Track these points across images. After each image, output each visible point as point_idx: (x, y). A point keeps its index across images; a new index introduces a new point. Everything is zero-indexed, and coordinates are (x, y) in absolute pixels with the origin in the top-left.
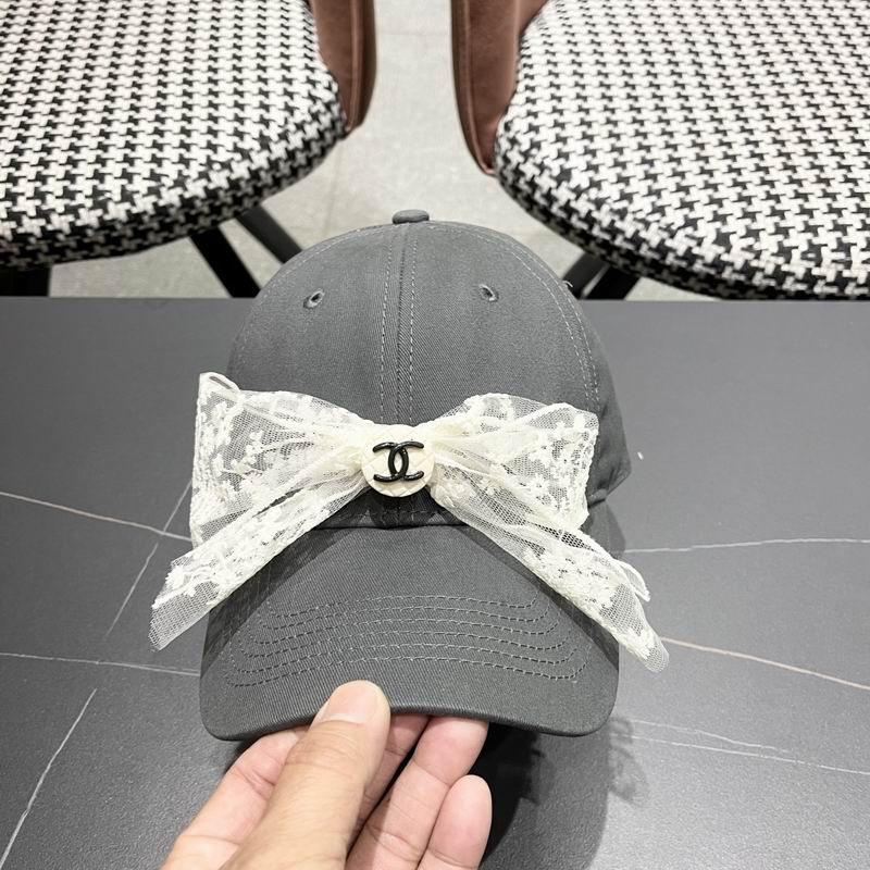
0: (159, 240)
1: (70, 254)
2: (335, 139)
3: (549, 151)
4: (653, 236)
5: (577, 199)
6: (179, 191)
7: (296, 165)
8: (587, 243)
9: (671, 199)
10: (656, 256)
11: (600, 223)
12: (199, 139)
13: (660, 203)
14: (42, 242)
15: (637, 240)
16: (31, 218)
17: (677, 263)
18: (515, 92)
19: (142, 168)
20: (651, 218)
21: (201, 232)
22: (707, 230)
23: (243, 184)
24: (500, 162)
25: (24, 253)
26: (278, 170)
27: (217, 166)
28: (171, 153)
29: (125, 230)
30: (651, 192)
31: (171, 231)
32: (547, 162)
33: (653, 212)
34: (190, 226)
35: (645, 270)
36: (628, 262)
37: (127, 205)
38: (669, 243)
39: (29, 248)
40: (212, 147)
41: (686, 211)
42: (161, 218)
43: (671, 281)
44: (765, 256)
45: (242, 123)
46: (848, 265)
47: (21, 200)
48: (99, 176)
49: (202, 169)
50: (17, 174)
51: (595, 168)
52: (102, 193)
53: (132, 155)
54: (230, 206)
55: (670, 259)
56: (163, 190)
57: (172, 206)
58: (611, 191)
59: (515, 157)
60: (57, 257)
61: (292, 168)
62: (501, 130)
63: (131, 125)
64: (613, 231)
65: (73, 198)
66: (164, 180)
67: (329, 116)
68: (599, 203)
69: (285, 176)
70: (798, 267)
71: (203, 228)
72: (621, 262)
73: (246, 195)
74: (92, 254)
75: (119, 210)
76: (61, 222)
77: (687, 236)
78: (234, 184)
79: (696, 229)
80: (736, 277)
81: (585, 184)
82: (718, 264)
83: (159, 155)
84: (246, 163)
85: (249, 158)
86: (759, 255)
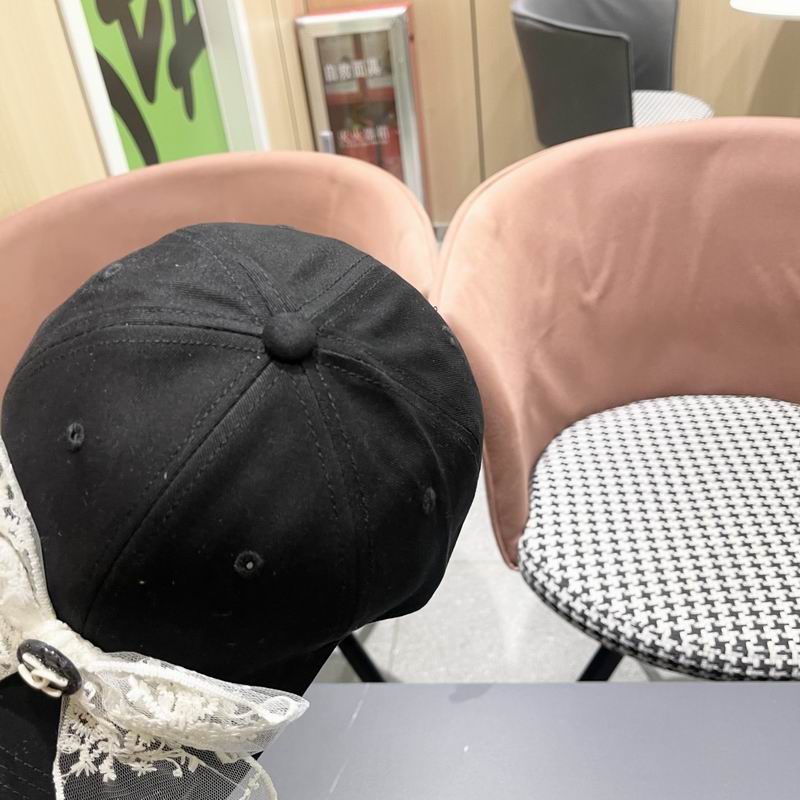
3: (553, 565)
5: (574, 600)
9: (638, 603)
10: (632, 644)
11: (590, 618)
13: (630, 606)
17: (646, 650)
18: (529, 518)
20: (625, 618)
22: (664, 628)
24: (521, 566)
30: (624, 598)
32: (552, 573)
33: (626, 613)
35: (626, 652)
36: (613, 646)
38: (639, 636)
41: (649, 613)
44: (706, 648)
46: (768, 655)
51: (585, 578)
55: (641, 647)
58: (596, 596)
59: (531, 566)
64: (600, 625)
68: (589, 605)
70: (731, 656)
72: (609, 645)
77: (651, 632)
79: (656, 627)
80: (689, 662)
81: (579, 590)
82: (674, 652)
86: (702, 647)
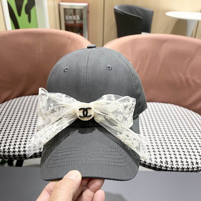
70: (164, 165)
86: (157, 162)
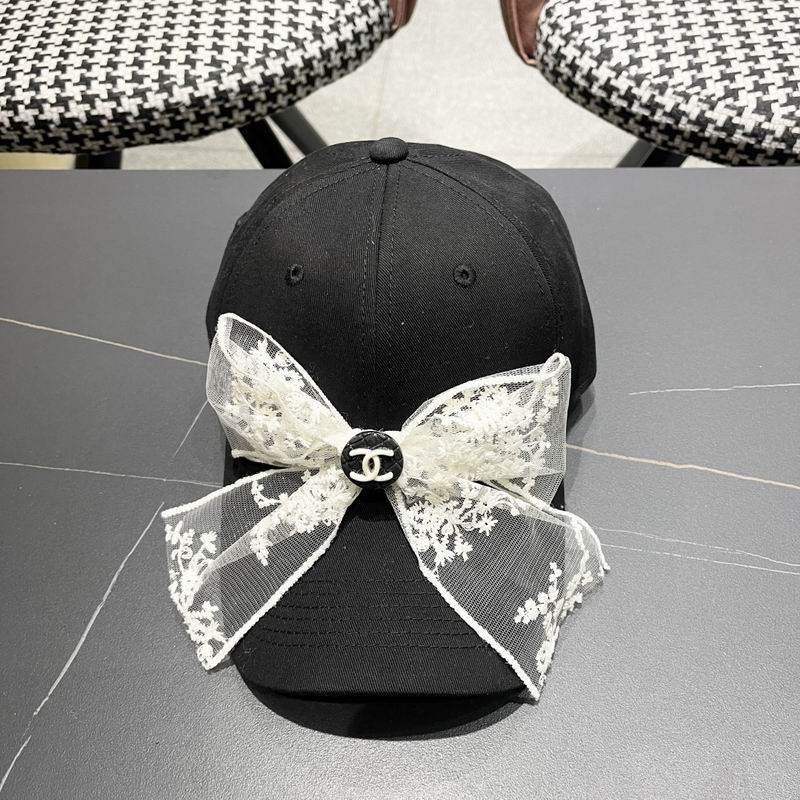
0: (220, 125)
1: (138, 137)
2: (383, 35)
3: (590, 32)
4: (693, 109)
5: (617, 77)
6: (238, 76)
7: (346, 57)
8: (626, 122)
9: (711, 72)
10: (696, 129)
11: (640, 99)
12: (256, 29)
13: (700, 76)
14: (113, 124)
15: (676, 114)
16: (103, 100)
17: (716, 134)
19: (204, 55)
20: (691, 91)
21: (258, 119)
22: (748, 100)
23: (297, 72)
24: (541, 48)
25: (97, 136)
26: (329, 60)
27: (273, 54)
28: (231, 42)
29: (188, 113)
30: (691, 67)
31: (231, 117)
32: (588, 43)
33: (693, 85)
34: (248, 112)
35: (683, 146)
36: (666, 138)
37: (190, 89)
38: (709, 114)
39: (101, 130)
40: (269, 36)
41: (727, 82)
42: (220, 103)
43: (709, 154)
45: (297, 15)
47: (94, 83)
48: (164, 62)
49: (259, 56)
50: (90, 61)
51: (636, 47)
52: (168, 77)
53: (195, 43)
54: (284, 94)
55: (710, 131)
56: (223, 75)
57: (231, 91)
58: (651, 67)
59: (556, 41)
60: (126, 140)
61: (342, 58)
62: (543, 16)
63: (194, 17)
64: (652, 106)
65: (141, 82)
66: (224, 66)
67: (377, 10)
68: (639, 79)
69: (335, 67)
71: (260, 115)
72: (660, 138)
73: (299, 83)
74: (158, 138)
75: (182, 94)
76: (130, 105)
77: (727, 106)
78: (289, 72)
79: (736, 99)
80: (776, 145)
81: (625, 62)
82: (759, 133)
83: (220, 43)
84: (300, 52)
85: (303, 47)
